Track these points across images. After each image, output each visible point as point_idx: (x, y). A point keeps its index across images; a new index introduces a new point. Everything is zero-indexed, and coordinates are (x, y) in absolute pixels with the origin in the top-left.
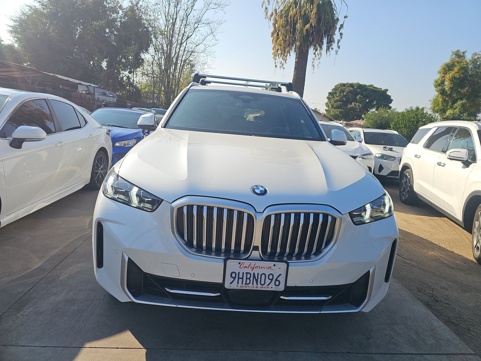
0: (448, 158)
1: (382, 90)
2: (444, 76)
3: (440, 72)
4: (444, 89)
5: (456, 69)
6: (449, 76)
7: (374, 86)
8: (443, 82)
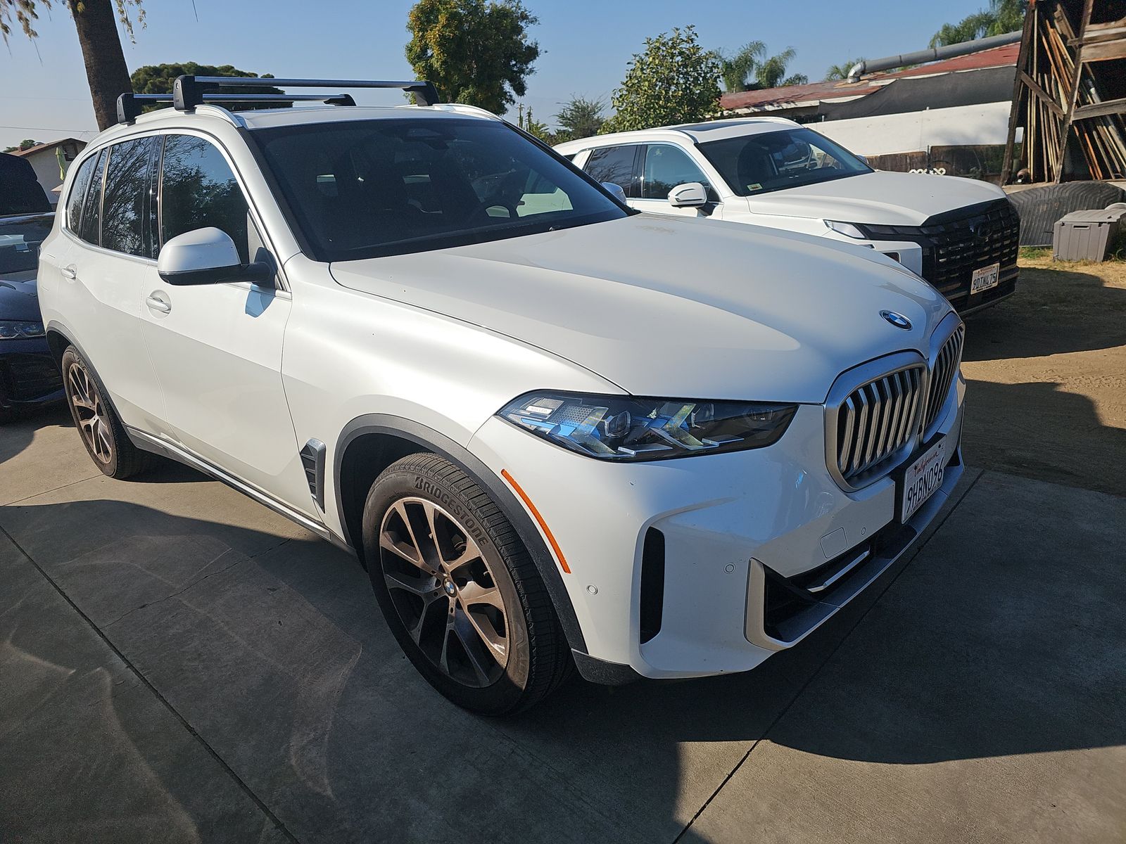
0: (673, 206)
1: (259, 77)
2: (423, 36)
3: (411, 28)
4: (431, 66)
5: (442, 19)
6: (433, 35)
7: (236, 68)
8: (424, 49)
